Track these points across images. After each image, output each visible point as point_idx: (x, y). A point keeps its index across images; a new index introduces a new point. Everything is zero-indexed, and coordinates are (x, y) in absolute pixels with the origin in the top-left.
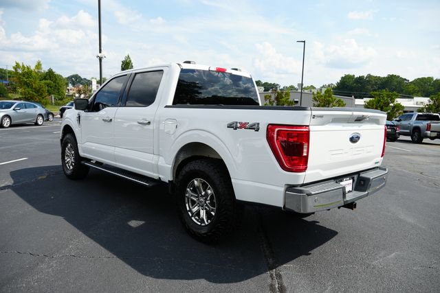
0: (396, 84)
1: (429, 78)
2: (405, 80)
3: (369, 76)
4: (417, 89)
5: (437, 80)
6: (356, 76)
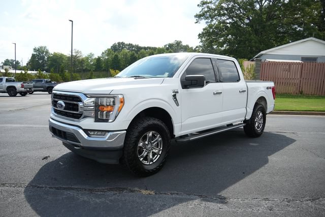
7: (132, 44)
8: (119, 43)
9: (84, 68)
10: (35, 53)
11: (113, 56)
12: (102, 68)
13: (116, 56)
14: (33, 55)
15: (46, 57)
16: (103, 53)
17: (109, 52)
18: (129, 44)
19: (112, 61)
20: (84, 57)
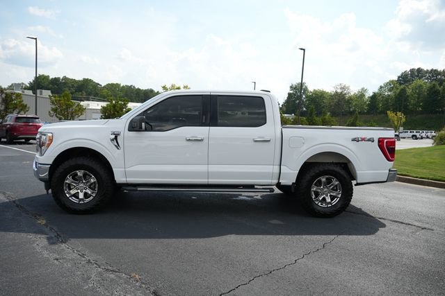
0: (91, 87)
1: (117, 84)
2: (98, 84)
3: (65, 78)
4: (110, 93)
5: (123, 87)
6: (51, 78)
7: (436, 70)
8: (412, 71)
9: (351, 110)
10: (292, 92)
11: (398, 91)
12: (378, 109)
13: (403, 90)
14: (289, 94)
15: (304, 96)
16: (381, 87)
17: (391, 85)
18: (432, 70)
19: (396, 97)
20: (352, 94)
